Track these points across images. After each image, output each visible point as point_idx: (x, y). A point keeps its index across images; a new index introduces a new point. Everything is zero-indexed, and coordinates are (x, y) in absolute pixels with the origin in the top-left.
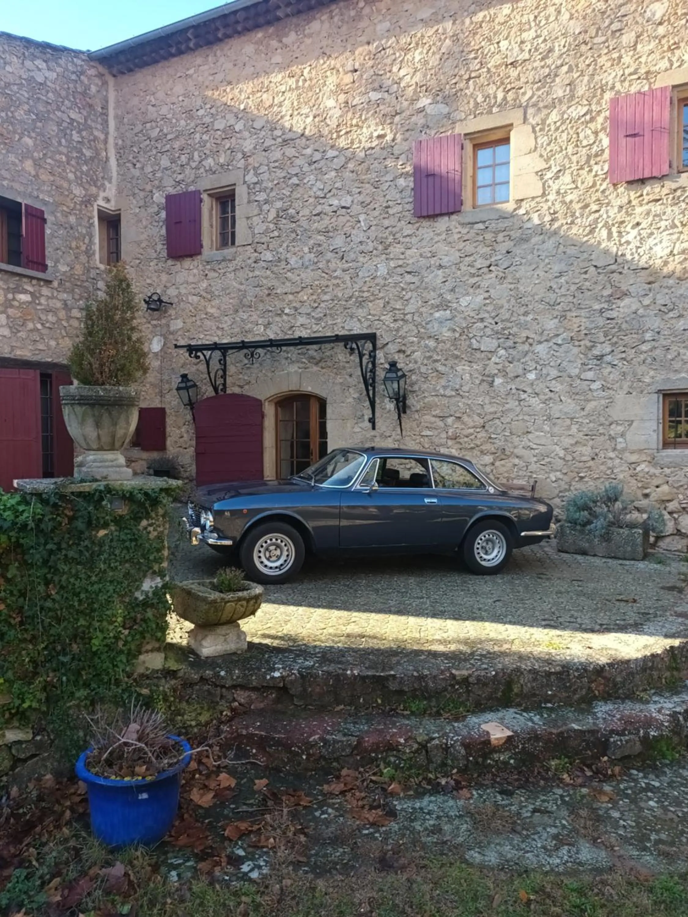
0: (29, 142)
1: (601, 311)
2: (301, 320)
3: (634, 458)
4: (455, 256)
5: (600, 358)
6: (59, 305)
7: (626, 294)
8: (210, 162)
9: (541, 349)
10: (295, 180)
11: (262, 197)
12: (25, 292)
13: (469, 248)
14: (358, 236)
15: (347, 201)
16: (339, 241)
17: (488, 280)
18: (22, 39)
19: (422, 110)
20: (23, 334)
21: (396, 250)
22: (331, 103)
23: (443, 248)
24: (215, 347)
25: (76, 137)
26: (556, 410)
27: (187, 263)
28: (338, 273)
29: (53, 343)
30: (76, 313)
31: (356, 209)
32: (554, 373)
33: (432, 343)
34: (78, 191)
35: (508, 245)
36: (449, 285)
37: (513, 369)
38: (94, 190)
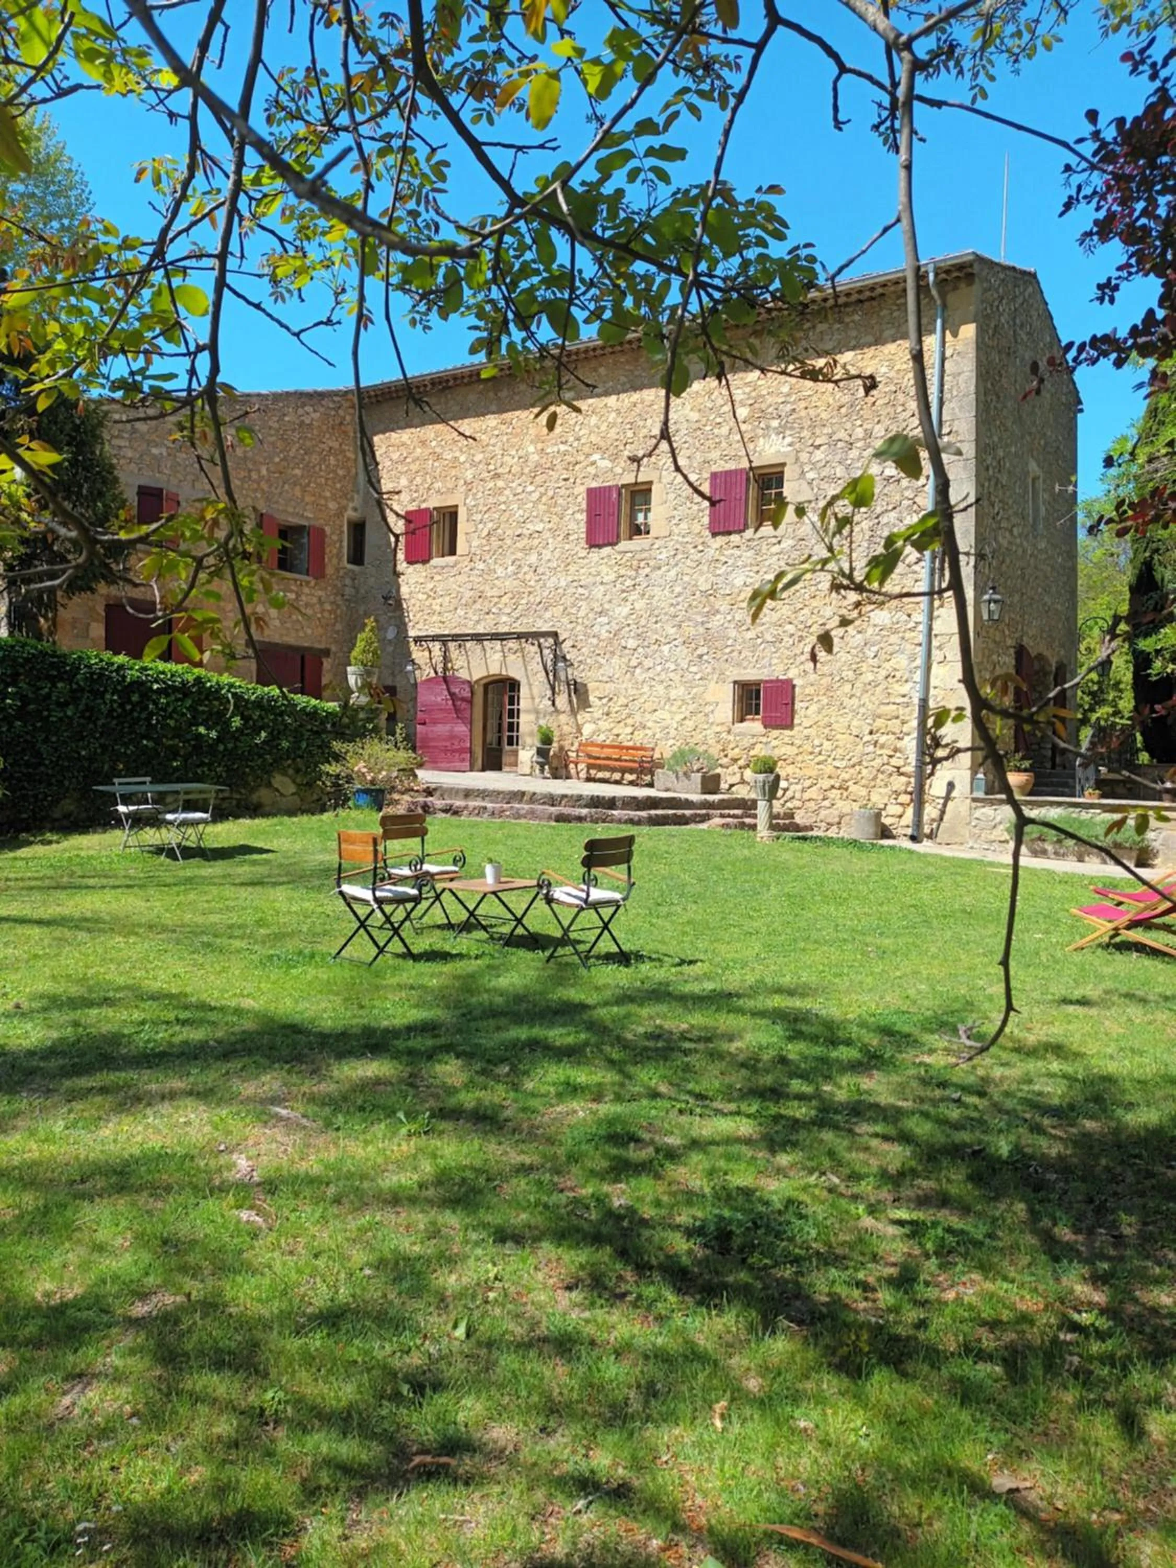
0: (297, 472)
1: (703, 623)
2: (504, 618)
3: (718, 729)
4: (612, 577)
5: (700, 656)
6: (315, 600)
7: (718, 611)
8: (438, 485)
9: (666, 649)
10: (503, 507)
11: (479, 517)
12: (291, 591)
13: (622, 572)
14: (547, 555)
15: (540, 527)
16: (533, 558)
17: (633, 596)
18: (295, 393)
19: (593, 463)
20: (288, 625)
21: (572, 568)
22: (531, 449)
23: (604, 569)
24: (434, 638)
25: (332, 460)
26: (673, 694)
27: (418, 566)
28: (532, 583)
29: (309, 631)
30: (328, 607)
31: (547, 535)
32: (673, 667)
33: (595, 641)
34: (332, 505)
35: (647, 570)
36: (608, 597)
37: (648, 663)
38: (344, 502)
